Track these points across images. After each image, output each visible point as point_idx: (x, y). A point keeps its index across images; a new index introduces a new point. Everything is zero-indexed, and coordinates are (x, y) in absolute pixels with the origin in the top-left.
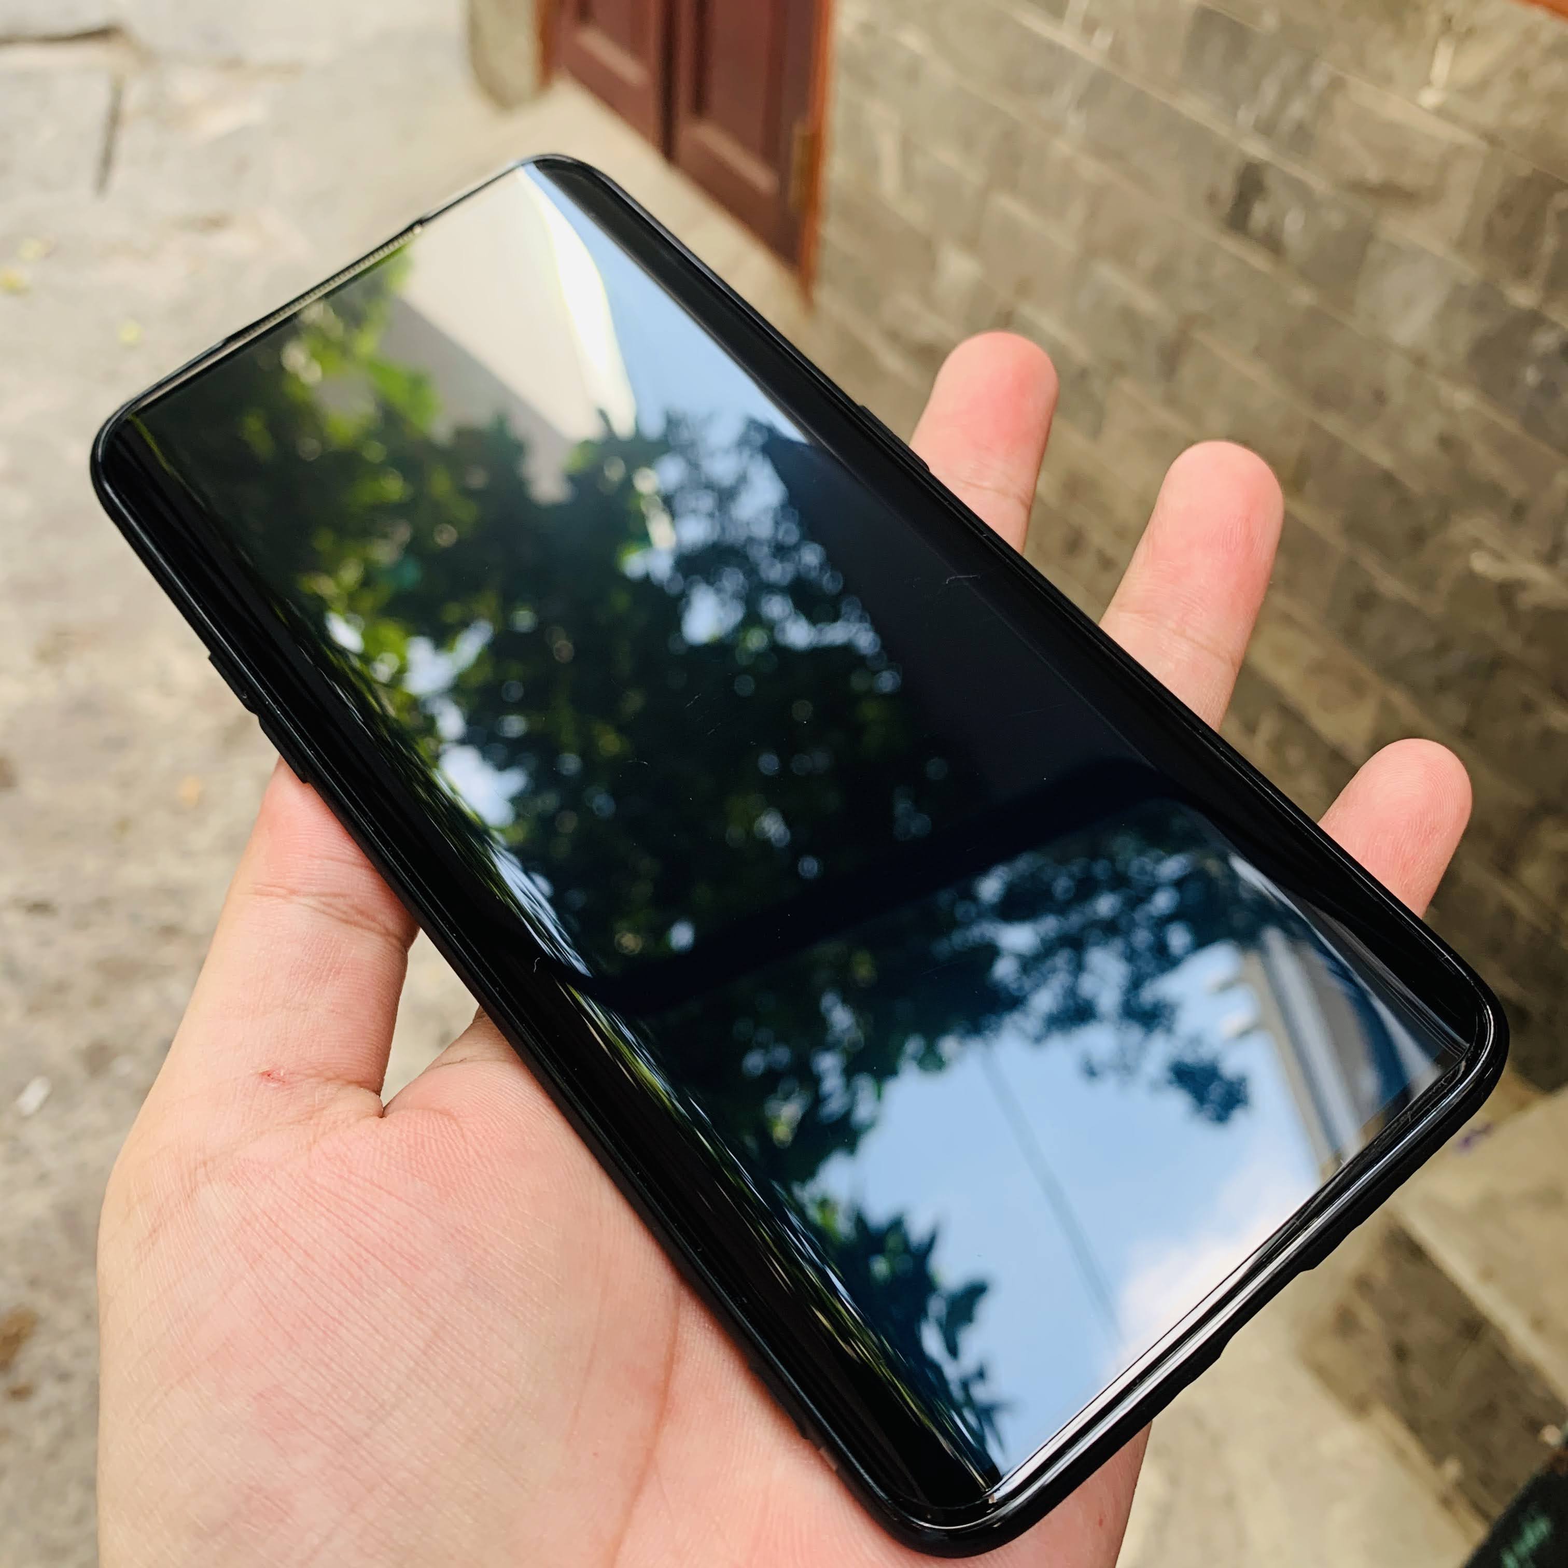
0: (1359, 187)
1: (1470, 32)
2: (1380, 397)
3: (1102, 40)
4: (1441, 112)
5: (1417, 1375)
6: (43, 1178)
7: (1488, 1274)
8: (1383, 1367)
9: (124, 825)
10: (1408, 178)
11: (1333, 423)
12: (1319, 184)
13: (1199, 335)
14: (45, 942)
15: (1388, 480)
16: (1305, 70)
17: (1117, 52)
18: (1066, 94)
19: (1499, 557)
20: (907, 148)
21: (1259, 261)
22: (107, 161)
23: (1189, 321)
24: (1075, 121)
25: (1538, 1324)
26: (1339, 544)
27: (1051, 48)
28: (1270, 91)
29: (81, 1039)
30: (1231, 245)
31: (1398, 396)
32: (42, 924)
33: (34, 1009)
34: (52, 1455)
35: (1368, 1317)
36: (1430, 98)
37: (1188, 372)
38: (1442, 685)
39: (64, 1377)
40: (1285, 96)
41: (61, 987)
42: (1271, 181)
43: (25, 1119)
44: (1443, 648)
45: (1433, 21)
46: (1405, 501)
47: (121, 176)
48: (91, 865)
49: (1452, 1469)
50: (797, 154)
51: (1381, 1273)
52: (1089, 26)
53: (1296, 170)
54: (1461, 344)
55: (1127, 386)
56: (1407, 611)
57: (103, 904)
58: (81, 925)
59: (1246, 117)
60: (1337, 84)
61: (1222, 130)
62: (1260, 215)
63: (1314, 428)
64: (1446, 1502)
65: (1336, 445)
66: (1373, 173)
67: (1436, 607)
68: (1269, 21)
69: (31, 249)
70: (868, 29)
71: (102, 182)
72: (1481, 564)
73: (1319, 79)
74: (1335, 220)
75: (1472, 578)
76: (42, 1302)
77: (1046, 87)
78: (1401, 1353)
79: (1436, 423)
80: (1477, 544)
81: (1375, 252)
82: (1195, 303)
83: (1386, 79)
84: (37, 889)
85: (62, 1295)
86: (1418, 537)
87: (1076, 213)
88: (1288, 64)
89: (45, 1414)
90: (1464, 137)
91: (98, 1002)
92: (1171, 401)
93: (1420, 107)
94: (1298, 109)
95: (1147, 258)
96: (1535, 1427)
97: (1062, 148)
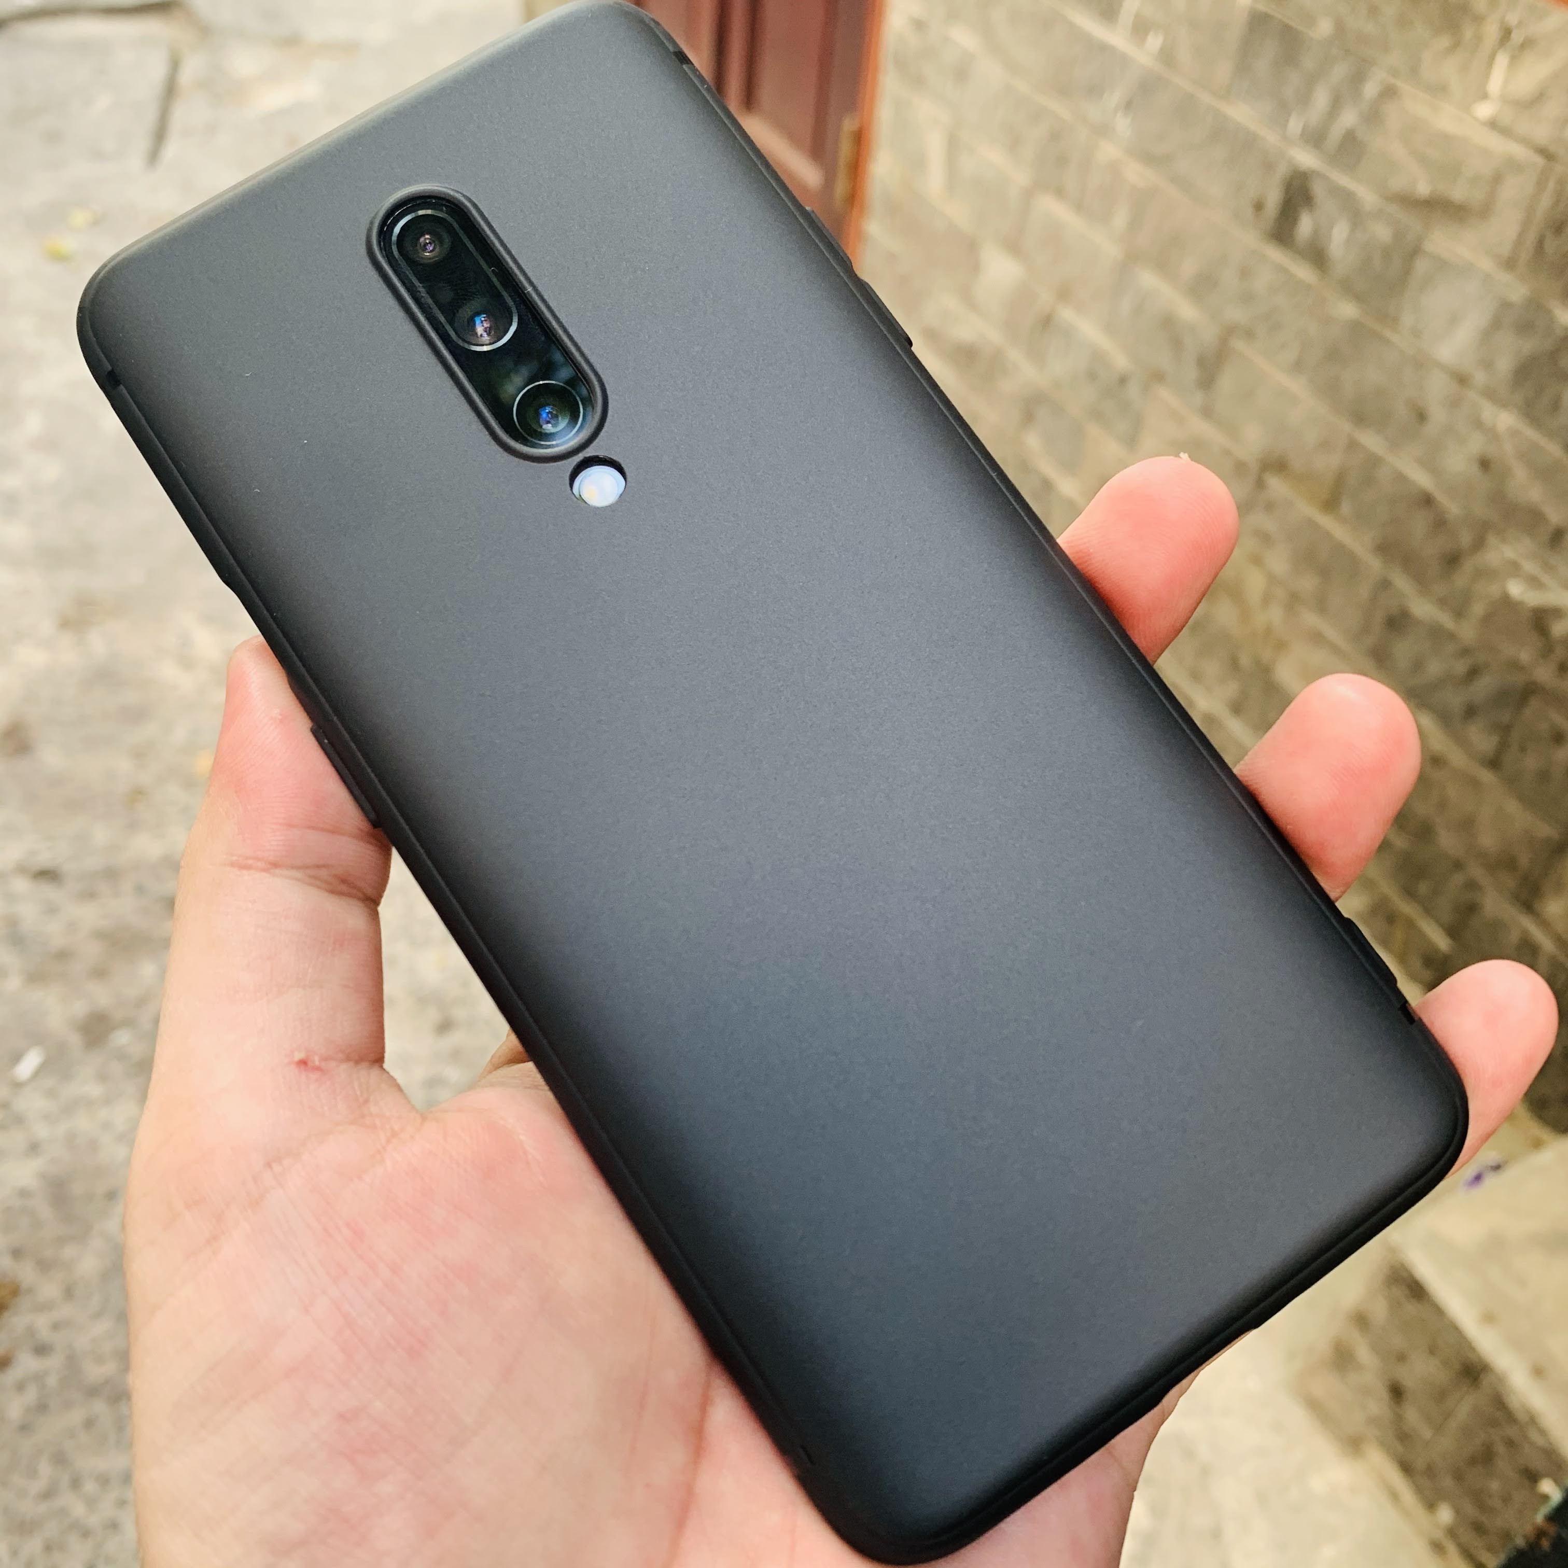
0: (1409, 202)
1: (1527, 44)
2: (1422, 416)
3: (1154, 42)
4: (1493, 124)
5: (1412, 1415)
6: (34, 1148)
7: (1489, 1318)
8: (1379, 1405)
9: (137, 794)
10: (1458, 193)
11: (1371, 441)
12: (1367, 197)
13: (1238, 344)
14: (51, 910)
15: (1427, 500)
16: (1358, 78)
17: (1167, 56)
18: (1114, 98)
19: (1534, 582)
20: (953, 145)
21: (1303, 272)
22: (160, 134)
23: (1229, 332)
24: (1123, 125)
25: (1538, 1372)
26: (1374, 564)
27: (1103, 48)
28: (1321, 99)
29: (80, 1008)
30: (1275, 254)
31: (1438, 415)
32: (49, 891)
33: (36, 977)
34: (25, 1428)
35: (1364, 1353)
36: (1484, 110)
37: (1226, 382)
38: (1470, 712)
39: (42, 1350)
40: (1336, 105)
41: (63, 955)
42: (1318, 190)
43: (18, 1085)
44: (1473, 673)
45: (1491, 31)
46: (1440, 523)
47: (171, 150)
48: (101, 834)
49: (1445, 1515)
50: (845, 148)
51: (1379, 1311)
52: (1141, 29)
53: (1343, 180)
54: (1505, 365)
55: (1165, 393)
56: (1437, 634)
57: (111, 874)
58: (89, 895)
59: (1295, 125)
60: (1389, 92)
61: (1270, 137)
62: (1305, 225)
63: (1353, 445)
64: (1437, 1548)
65: (1374, 461)
66: (1423, 189)
67: (1468, 632)
68: (1324, 28)
69: (79, 218)
70: (919, 25)
71: (154, 156)
72: (1516, 589)
73: (1370, 89)
74: (1382, 232)
75: (1506, 601)
76: (26, 1273)
77: (1094, 91)
78: (1397, 1392)
79: (1476, 444)
80: (1514, 569)
81: (1421, 266)
82: (1236, 314)
83: (1439, 90)
84: (45, 859)
85: (45, 1266)
86: (1452, 560)
87: (1120, 219)
88: (1340, 71)
89: (20, 1387)
90: (1518, 151)
91: (100, 973)
92: (1207, 412)
93: (1475, 119)
94: (1348, 118)
95: (1189, 267)
96: (1532, 1477)
97: (1108, 151)
